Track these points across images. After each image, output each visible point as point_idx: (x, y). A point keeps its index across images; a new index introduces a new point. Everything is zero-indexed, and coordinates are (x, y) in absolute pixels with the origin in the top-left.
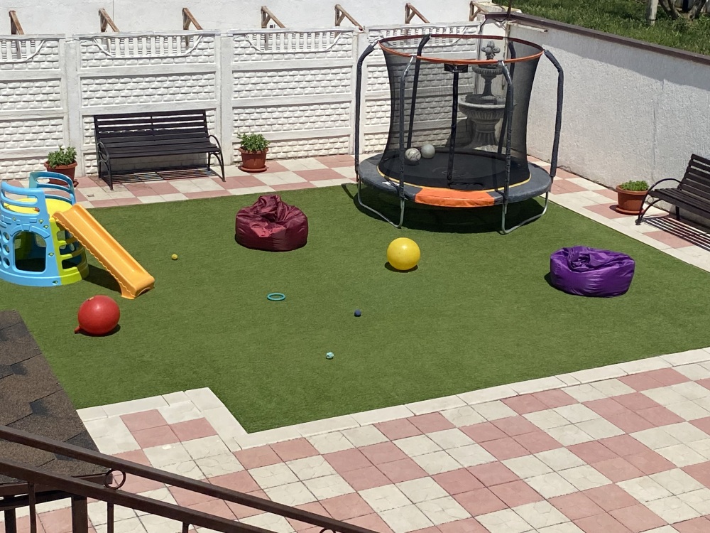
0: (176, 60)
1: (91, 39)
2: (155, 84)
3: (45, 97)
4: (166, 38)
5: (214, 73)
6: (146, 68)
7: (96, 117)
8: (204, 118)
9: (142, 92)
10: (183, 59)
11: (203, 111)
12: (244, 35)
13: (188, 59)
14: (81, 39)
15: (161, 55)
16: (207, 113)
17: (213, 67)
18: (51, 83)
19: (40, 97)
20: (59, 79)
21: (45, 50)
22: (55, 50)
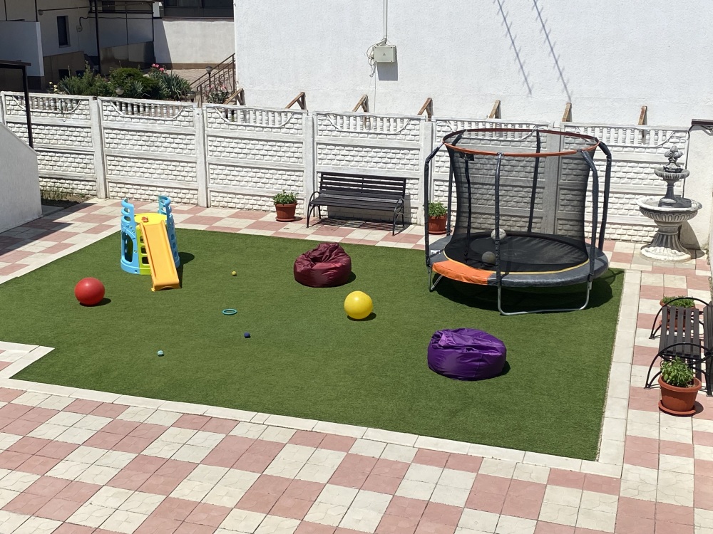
0: (389, 137)
1: (325, 115)
2: (372, 154)
3: (292, 155)
4: (382, 119)
5: (419, 149)
6: (364, 141)
7: (323, 173)
8: (404, 185)
9: (361, 159)
10: (394, 137)
11: (404, 179)
12: (445, 121)
13: (398, 137)
14: (318, 114)
15: (378, 132)
16: (407, 181)
17: (418, 145)
18: (296, 145)
19: (288, 154)
20: (302, 143)
21: (293, 121)
22: (300, 121)
